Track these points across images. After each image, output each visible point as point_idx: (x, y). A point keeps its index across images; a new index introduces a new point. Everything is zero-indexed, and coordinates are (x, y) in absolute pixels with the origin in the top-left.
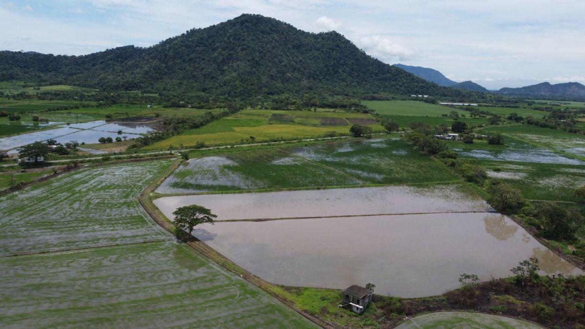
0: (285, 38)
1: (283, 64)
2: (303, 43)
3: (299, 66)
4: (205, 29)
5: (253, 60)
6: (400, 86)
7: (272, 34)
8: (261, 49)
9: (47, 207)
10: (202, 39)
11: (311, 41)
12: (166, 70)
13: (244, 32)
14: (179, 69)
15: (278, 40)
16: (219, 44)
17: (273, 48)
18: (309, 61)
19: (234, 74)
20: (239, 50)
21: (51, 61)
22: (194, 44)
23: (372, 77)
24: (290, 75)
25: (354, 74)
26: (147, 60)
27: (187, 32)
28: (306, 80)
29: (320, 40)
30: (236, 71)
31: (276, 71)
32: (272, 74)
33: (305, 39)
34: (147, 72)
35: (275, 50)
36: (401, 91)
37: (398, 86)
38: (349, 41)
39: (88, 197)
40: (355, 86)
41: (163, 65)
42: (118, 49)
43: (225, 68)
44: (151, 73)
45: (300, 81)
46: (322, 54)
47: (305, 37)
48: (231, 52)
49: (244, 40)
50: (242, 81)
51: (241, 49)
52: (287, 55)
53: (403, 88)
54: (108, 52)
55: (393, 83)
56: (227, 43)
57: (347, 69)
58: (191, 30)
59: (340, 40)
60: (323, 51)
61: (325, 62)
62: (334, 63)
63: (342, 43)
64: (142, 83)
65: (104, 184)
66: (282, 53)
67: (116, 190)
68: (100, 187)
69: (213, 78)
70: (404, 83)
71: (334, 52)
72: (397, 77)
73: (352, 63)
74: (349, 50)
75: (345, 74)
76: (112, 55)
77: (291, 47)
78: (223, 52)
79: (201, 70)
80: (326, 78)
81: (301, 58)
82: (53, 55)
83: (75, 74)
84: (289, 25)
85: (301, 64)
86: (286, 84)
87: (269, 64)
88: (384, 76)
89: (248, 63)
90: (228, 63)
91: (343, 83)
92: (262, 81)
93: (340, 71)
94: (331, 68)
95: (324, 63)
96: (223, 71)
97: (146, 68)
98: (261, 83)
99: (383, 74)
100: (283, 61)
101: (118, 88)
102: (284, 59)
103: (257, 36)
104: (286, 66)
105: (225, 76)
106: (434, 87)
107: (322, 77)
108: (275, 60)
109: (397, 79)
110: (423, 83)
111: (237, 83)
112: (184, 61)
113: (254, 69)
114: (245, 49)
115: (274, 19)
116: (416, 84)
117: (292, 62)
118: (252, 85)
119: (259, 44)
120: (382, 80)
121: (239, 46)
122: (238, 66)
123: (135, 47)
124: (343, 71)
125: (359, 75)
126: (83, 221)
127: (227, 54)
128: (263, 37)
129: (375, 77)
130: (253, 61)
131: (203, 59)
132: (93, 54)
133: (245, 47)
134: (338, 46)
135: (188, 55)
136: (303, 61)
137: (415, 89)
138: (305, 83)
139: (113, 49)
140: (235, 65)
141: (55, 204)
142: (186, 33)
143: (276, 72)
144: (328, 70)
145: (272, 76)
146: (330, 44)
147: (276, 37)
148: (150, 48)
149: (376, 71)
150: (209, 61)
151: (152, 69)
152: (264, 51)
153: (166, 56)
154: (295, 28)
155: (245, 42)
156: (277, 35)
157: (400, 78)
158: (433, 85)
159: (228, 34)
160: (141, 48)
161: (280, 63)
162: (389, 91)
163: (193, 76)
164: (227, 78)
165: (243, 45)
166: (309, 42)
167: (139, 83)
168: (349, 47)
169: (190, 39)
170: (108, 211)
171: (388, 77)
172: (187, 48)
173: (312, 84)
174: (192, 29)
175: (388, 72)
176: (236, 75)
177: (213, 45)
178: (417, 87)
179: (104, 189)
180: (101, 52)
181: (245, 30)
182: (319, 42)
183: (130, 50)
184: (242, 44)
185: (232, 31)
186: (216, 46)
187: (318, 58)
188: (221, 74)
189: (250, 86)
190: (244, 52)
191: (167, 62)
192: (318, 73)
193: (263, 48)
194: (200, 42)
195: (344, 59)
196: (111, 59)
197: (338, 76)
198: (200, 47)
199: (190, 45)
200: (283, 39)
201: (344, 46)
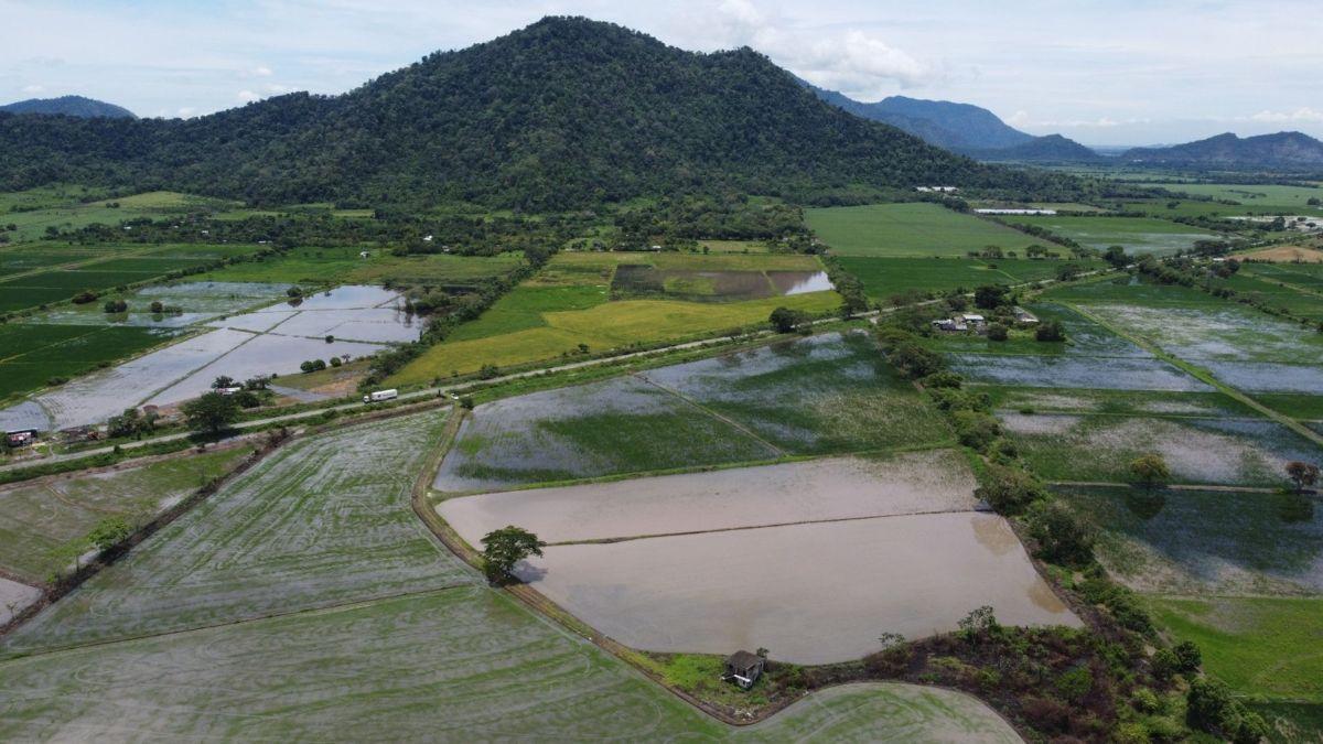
0: (640, 69)
1: (637, 127)
2: (678, 78)
3: (672, 131)
4: (462, 52)
5: (570, 122)
6: (894, 167)
7: (610, 61)
8: (588, 97)
9: (274, 527)
10: (457, 76)
11: (695, 73)
12: (384, 152)
13: (549, 60)
14: (412, 147)
15: (624, 74)
16: (495, 88)
17: (614, 93)
18: (694, 119)
19: (533, 159)
20: (541, 101)
21: (131, 133)
22: (441, 90)
23: (833, 149)
24: (652, 153)
25: (791, 143)
26: (342, 130)
27: (424, 59)
28: (687, 162)
29: (715, 69)
30: (536, 152)
32: (614, 152)
33: (684, 69)
34: (344, 159)
35: (617, 98)
36: (895, 178)
37: (888, 169)
38: (779, 70)
39: (330, 504)
40: (794, 172)
41: (378, 140)
42: (274, 100)
43: (512, 144)
44: (352, 162)
45: (674, 164)
46: (720, 101)
47: (684, 64)
48: (523, 106)
49: (549, 78)
50: (548, 173)
51: (544, 100)
52: (645, 107)
53: (899, 172)
54: (253, 109)
55: (877, 161)
56: (514, 85)
57: (776, 134)
58: (432, 55)
59: (760, 68)
60: (722, 94)
61: (727, 118)
62: (748, 120)
63: (766, 73)
64: (335, 184)
65: (345, 475)
66: (633, 104)
67: (369, 486)
68: (340, 481)
69: (485, 167)
70: (901, 161)
71: (748, 96)
72: (887, 147)
73: (788, 119)
74: (780, 90)
75: (772, 146)
76: (261, 117)
77: (653, 88)
78: (506, 107)
79: (461, 149)
80: (731, 155)
81: (674, 112)
83: (186, 162)
84: (647, 37)
85: (676, 125)
86: (644, 173)
87: (607, 130)
88: (859, 146)
89: (560, 131)
90: (518, 131)
91: (769, 166)
92: (594, 172)
93: (762, 138)
94: (742, 131)
95: (725, 121)
96: (508, 150)
97: (341, 150)
98: (591, 176)
99: (855, 142)
100: (636, 122)
101: (285, 198)
102: (638, 117)
103: (579, 67)
104: (642, 132)
105: (513, 163)
106: (968, 167)
107: (723, 153)
108: (619, 120)
109: (886, 151)
110: (943, 158)
111: (538, 179)
112: (422, 129)
113: (574, 144)
114: (553, 99)
115: (614, 25)
116: (928, 161)
117: (657, 123)
118: (571, 181)
119: (584, 86)
120: (855, 155)
121: (540, 92)
122: (540, 139)
123: (311, 94)
124: (767, 139)
125: (803, 146)
126: (341, 553)
127: (514, 113)
128: (591, 70)
129: (837, 150)
130: (570, 126)
131: (463, 124)
132: (220, 115)
133: (553, 94)
134: (755, 81)
135: (429, 115)
136: (680, 118)
137: (927, 172)
138: (684, 170)
139: (263, 101)
140: (532, 136)
141: (284, 521)
142: (420, 61)
143: (622, 148)
144: (735, 137)
145: (612, 156)
146: (737, 77)
147: (619, 69)
148: (344, 97)
149: (841, 135)
150: (476, 128)
151: (354, 152)
152: (595, 102)
153: (381, 119)
154: (660, 43)
155: (553, 83)
156: (622, 62)
157: (894, 149)
158: (966, 162)
159: (514, 65)
160: (324, 96)
161: (631, 124)
162: (868, 180)
163: (443, 164)
164: (517, 167)
165: (547, 91)
166: (693, 75)
167: (329, 184)
168: (780, 83)
169: (431, 78)
170: (371, 530)
171: (866, 149)
172: (428, 99)
173: (700, 171)
174: (434, 52)
175: (866, 136)
176: (537, 161)
177: (484, 90)
178: (929, 168)
179: (349, 486)
180: (236, 110)
181: (551, 54)
182: (713, 74)
183: (301, 102)
184: (546, 88)
185: (523, 58)
186: (488, 92)
187: (713, 109)
188: (504, 159)
189: (568, 185)
190: (551, 106)
191: (385, 134)
192: (713, 144)
193: (591, 93)
194: (453, 83)
195: (769, 110)
196: (261, 126)
197: (757, 151)
198: (454, 95)
199: (433, 91)
200: (636, 72)
201: (768, 81)
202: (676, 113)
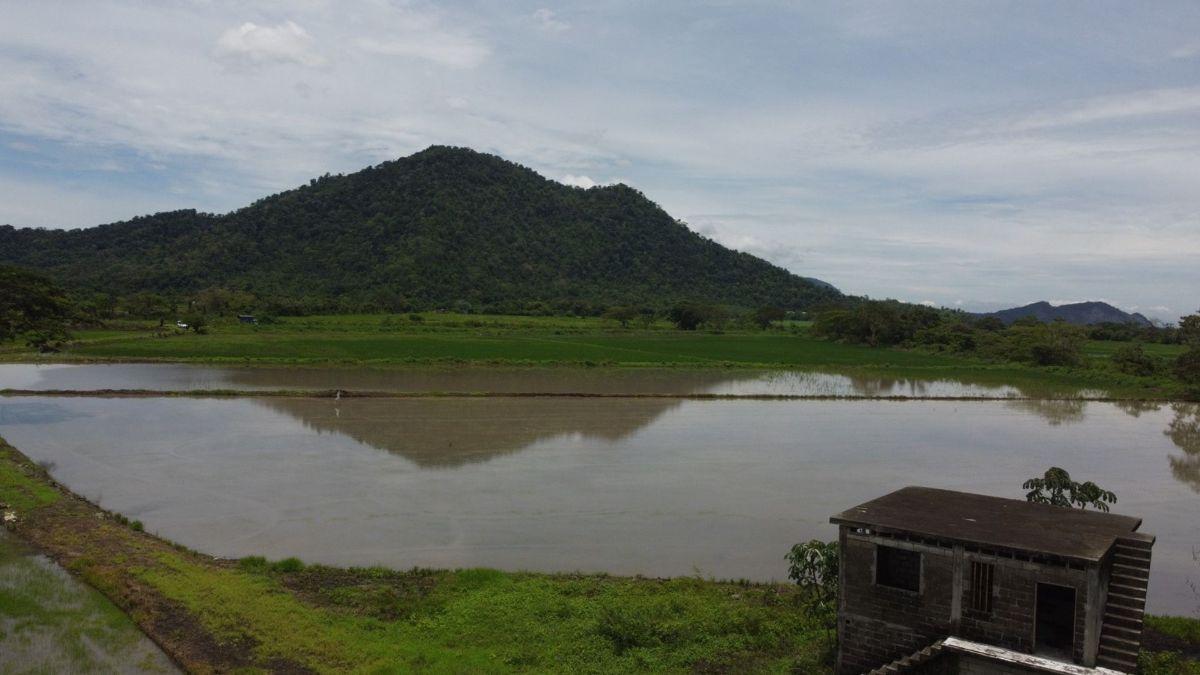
0: (521, 193)
1: (516, 244)
2: (557, 205)
3: (550, 251)
4: (351, 176)
5: (450, 234)
6: (762, 293)
7: (492, 184)
8: (469, 215)
10: (342, 193)
11: (573, 201)
12: (258, 253)
13: (433, 179)
14: (287, 251)
15: (506, 197)
16: (379, 203)
17: (494, 212)
18: (571, 242)
19: (407, 259)
20: (422, 213)
21: (8, 240)
22: (325, 204)
23: (704, 275)
24: (530, 268)
25: (664, 267)
26: (218, 234)
27: (313, 181)
28: (564, 277)
29: (592, 200)
30: (413, 253)
31: (501, 259)
32: (493, 264)
33: (563, 198)
34: (213, 255)
35: (498, 217)
37: (757, 294)
38: (652, 204)
40: (668, 292)
41: (254, 244)
42: (159, 216)
43: (389, 248)
44: (223, 258)
45: (551, 280)
46: (597, 228)
47: (563, 195)
48: (404, 217)
49: (432, 195)
50: (423, 273)
51: (426, 213)
52: (524, 227)
54: (137, 222)
55: (747, 287)
56: (397, 201)
57: (651, 258)
58: (321, 178)
59: (634, 202)
60: (599, 221)
61: (604, 243)
62: (623, 246)
63: (640, 206)
64: (200, 276)
66: (513, 223)
69: (361, 268)
70: (768, 288)
71: (624, 225)
72: (755, 275)
73: (661, 246)
74: (653, 222)
75: (646, 268)
76: (145, 229)
77: (532, 211)
78: (387, 219)
79: (337, 254)
80: (606, 275)
81: (553, 234)
82: (11, 228)
83: (55, 263)
84: (528, 171)
85: (554, 245)
86: (521, 284)
87: (486, 244)
88: (728, 273)
89: (440, 240)
90: (397, 239)
91: (643, 286)
92: (470, 277)
93: (637, 261)
95: (602, 246)
96: (384, 254)
97: (214, 248)
98: (468, 279)
99: (725, 269)
100: (515, 240)
102: (517, 235)
103: (461, 187)
104: (520, 249)
105: (388, 264)
106: (832, 296)
107: (598, 273)
108: (499, 236)
109: (755, 278)
110: (808, 288)
111: (412, 276)
112: (301, 237)
113: (451, 252)
114: (433, 212)
115: (497, 157)
116: (794, 289)
117: (535, 242)
118: (446, 282)
119: (466, 204)
120: (726, 281)
121: (423, 206)
122: (418, 244)
123: (198, 212)
124: (641, 262)
125: (676, 270)
127: (394, 222)
128: (474, 190)
129: (708, 275)
130: (450, 237)
131: (343, 233)
132: (103, 228)
133: (435, 208)
134: (631, 213)
135: (311, 226)
136: (557, 240)
137: (794, 299)
138: (562, 282)
139: (149, 217)
140: (410, 242)
142: (309, 184)
143: (501, 261)
144: (611, 260)
145: (491, 268)
146: (613, 208)
147: (501, 191)
148: (231, 215)
149: (712, 263)
150: (355, 236)
151: (226, 251)
152: (475, 218)
153: (260, 226)
154: (541, 176)
155: (435, 200)
156: (503, 187)
157: (762, 277)
158: (830, 292)
159: (399, 184)
160: (212, 215)
161: (510, 242)
162: (739, 302)
163: (318, 267)
164: (392, 266)
165: (429, 205)
166: (572, 203)
167: (194, 276)
168: (654, 216)
169: (317, 194)
171: (735, 276)
172: (309, 212)
173: (576, 285)
174: (323, 175)
175: (735, 265)
176: (413, 261)
177: (367, 205)
178: (796, 295)
180: (121, 223)
181: (436, 175)
182: (591, 203)
183: (187, 218)
184: (429, 202)
185: (408, 177)
186: (371, 207)
187: (590, 234)
188: (379, 261)
189: (443, 285)
190: (432, 218)
191: (262, 239)
192: (589, 264)
193: (472, 211)
194: (337, 198)
195: (643, 238)
196: (142, 237)
197: (632, 272)
198: (337, 208)
199: (316, 204)
200: (516, 195)
201: (643, 213)
202: (555, 235)
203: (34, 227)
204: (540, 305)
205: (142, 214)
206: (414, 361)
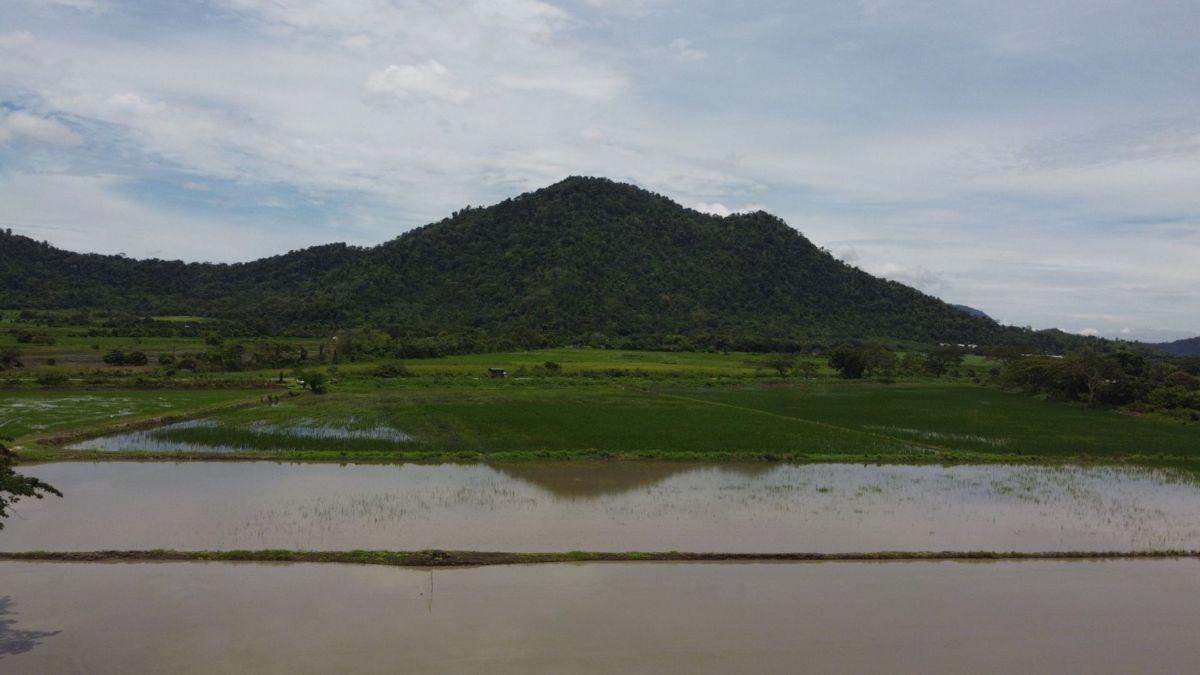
0: (658, 222)
1: (653, 274)
2: (694, 233)
3: (687, 280)
4: (490, 208)
5: (587, 264)
6: (913, 323)
7: (629, 214)
8: (606, 245)
10: (482, 225)
11: (712, 229)
12: (402, 285)
13: (570, 210)
14: (430, 283)
15: (643, 226)
16: (517, 235)
17: (632, 242)
18: (709, 271)
19: (545, 291)
20: (559, 244)
21: (178, 274)
22: (465, 236)
23: (849, 305)
24: (668, 298)
25: (807, 296)
26: (365, 267)
27: (454, 214)
28: (701, 308)
29: (731, 228)
30: (550, 284)
31: (637, 289)
32: (629, 294)
33: (701, 226)
34: (360, 287)
35: (635, 247)
36: (916, 334)
37: (909, 325)
38: (793, 232)
41: (397, 276)
42: (313, 249)
43: (527, 280)
44: (369, 290)
45: (689, 310)
46: (736, 257)
47: (700, 222)
48: (542, 249)
49: (569, 226)
50: (560, 304)
51: (563, 243)
52: (661, 256)
53: (920, 328)
54: (292, 256)
55: (896, 317)
56: (535, 232)
57: (793, 288)
58: (462, 211)
59: (775, 229)
60: (738, 250)
61: (743, 272)
62: (764, 275)
63: (781, 234)
64: (347, 309)
66: (650, 253)
69: (499, 300)
70: (920, 319)
71: (764, 253)
72: (904, 305)
73: (804, 275)
74: (795, 249)
75: (789, 298)
76: (299, 262)
77: (669, 241)
78: (525, 250)
79: (476, 285)
80: (746, 306)
81: (690, 263)
82: (182, 262)
83: (218, 296)
84: (665, 200)
85: (692, 275)
86: (658, 315)
87: (623, 274)
88: (876, 302)
89: (576, 270)
90: (534, 270)
91: (785, 316)
92: (607, 308)
93: (778, 290)
94: (757, 285)
95: (741, 275)
96: (522, 285)
97: (360, 281)
98: (604, 310)
99: (872, 299)
100: (653, 269)
101: (295, 318)
102: (654, 265)
103: (598, 217)
104: (658, 279)
105: (526, 295)
107: (737, 304)
108: (637, 266)
109: (904, 308)
110: (963, 318)
111: (549, 307)
112: (442, 269)
113: (588, 282)
114: (570, 243)
115: (634, 186)
116: (948, 320)
117: (673, 272)
118: (583, 313)
119: (602, 234)
120: (873, 311)
121: (560, 236)
123: (348, 245)
124: (783, 291)
125: (819, 300)
127: (532, 253)
128: (611, 220)
129: (854, 305)
130: (586, 268)
131: (482, 265)
132: (262, 261)
133: (571, 238)
134: (770, 241)
135: (452, 258)
136: (695, 270)
137: (948, 330)
138: (700, 313)
139: (303, 250)
140: (547, 273)
142: (451, 217)
143: (637, 291)
144: (751, 289)
145: (627, 298)
146: (753, 236)
147: (638, 220)
148: (378, 248)
149: (857, 293)
150: (494, 267)
151: (372, 283)
152: (612, 248)
153: (404, 259)
154: (678, 205)
155: (572, 230)
156: (641, 216)
157: (912, 307)
158: (988, 323)
159: (537, 215)
160: (361, 248)
161: (646, 272)
162: (889, 333)
163: (458, 298)
164: (529, 298)
165: (566, 235)
166: (710, 231)
167: (341, 308)
168: (795, 243)
169: (458, 226)
171: (884, 306)
172: (451, 244)
173: (715, 316)
174: (464, 207)
175: (883, 294)
176: (549, 292)
177: (506, 237)
178: (950, 326)
180: (277, 257)
181: (572, 205)
182: (730, 231)
183: (338, 251)
184: (565, 233)
185: (545, 208)
186: (509, 238)
187: (729, 264)
188: (517, 293)
189: (580, 317)
190: (569, 249)
191: (406, 271)
192: (728, 295)
193: (609, 241)
194: (477, 230)
195: (784, 267)
196: (297, 270)
197: (773, 302)
198: (477, 240)
199: (456, 237)
200: (653, 224)
201: (783, 240)
202: (692, 264)
203: (201, 262)
204: (680, 339)
205: (297, 248)
206: (548, 455)
